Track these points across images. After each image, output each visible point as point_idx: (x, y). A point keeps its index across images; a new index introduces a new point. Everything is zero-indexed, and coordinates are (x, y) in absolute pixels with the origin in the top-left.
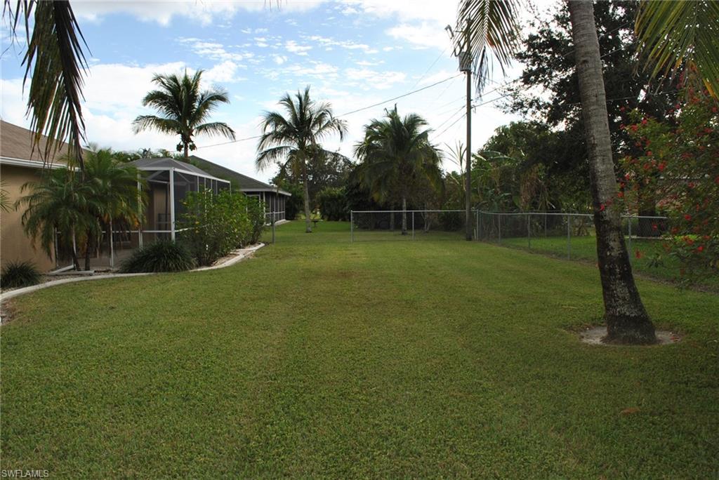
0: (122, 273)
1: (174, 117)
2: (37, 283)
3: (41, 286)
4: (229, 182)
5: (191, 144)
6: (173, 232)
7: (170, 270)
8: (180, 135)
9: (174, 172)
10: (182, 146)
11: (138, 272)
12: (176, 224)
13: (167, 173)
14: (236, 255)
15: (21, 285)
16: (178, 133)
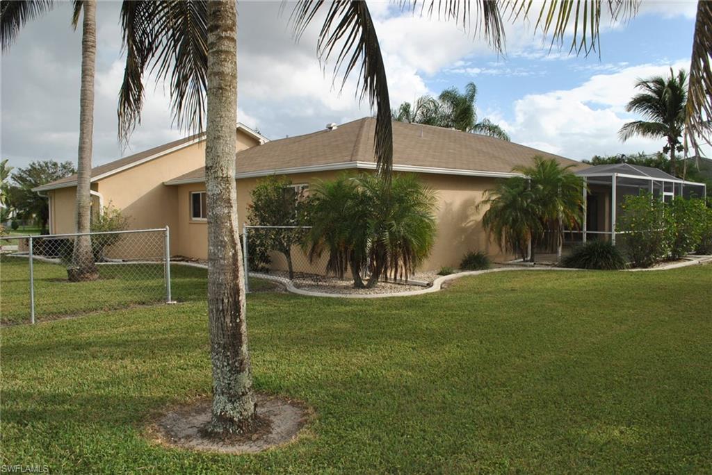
0: (558, 267)
1: (660, 120)
2: (487, 268)
3: (489, 271)
4: (703, 185)
5: (678, 145)
6: (614, 233)
7: (600, 268)
8: (666, 138)
9: (617, 177)
10: (669, 148)
11: (572, 267)
12: (617, 226)
13: (610, 178)
14: (689, 260)
15: (474, 269)
16: (665, 135)
